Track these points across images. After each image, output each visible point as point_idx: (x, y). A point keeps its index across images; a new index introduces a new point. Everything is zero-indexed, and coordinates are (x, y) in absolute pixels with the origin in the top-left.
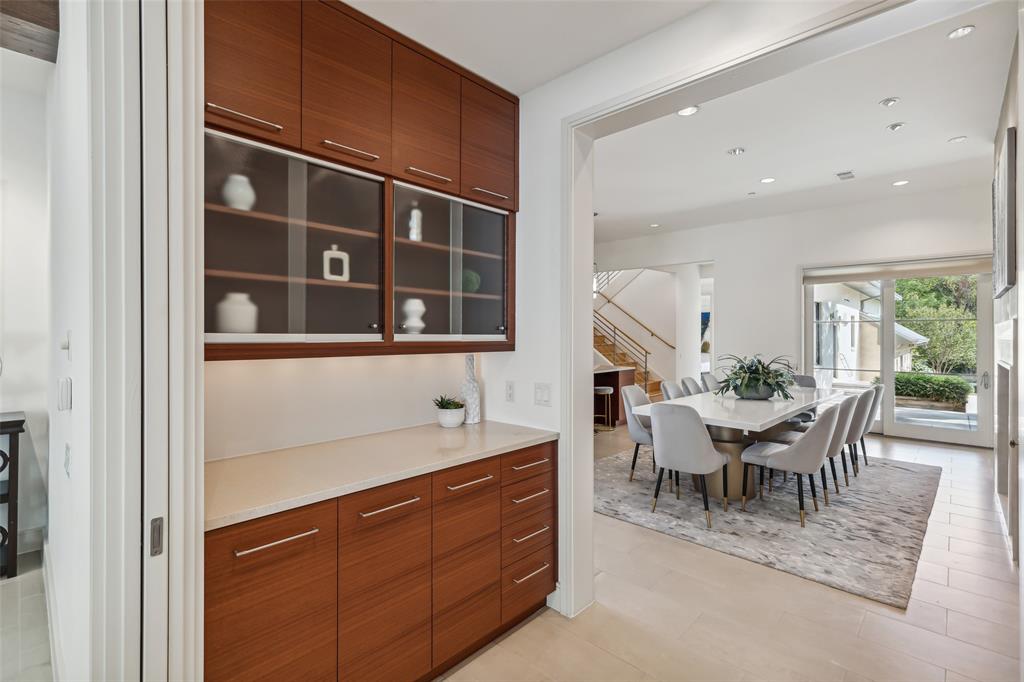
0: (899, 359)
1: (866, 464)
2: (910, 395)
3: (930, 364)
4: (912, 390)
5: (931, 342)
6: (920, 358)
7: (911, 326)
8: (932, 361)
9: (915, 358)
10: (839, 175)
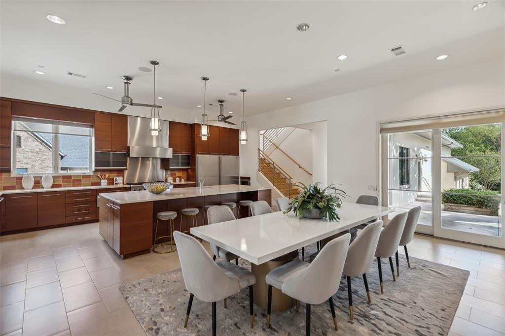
0: (461, 180)
1: (409, 267)
2: (462, 204)
3: (480, 183)
4: (464, 201)
5: (480, 171)
6: (475, 179)
7: (469, 162)
8: (482, 181)
9: (471, 180)
10: (392, 50)
